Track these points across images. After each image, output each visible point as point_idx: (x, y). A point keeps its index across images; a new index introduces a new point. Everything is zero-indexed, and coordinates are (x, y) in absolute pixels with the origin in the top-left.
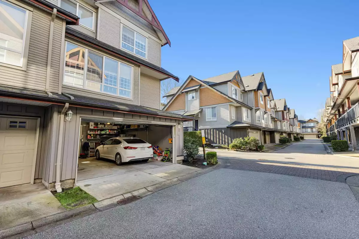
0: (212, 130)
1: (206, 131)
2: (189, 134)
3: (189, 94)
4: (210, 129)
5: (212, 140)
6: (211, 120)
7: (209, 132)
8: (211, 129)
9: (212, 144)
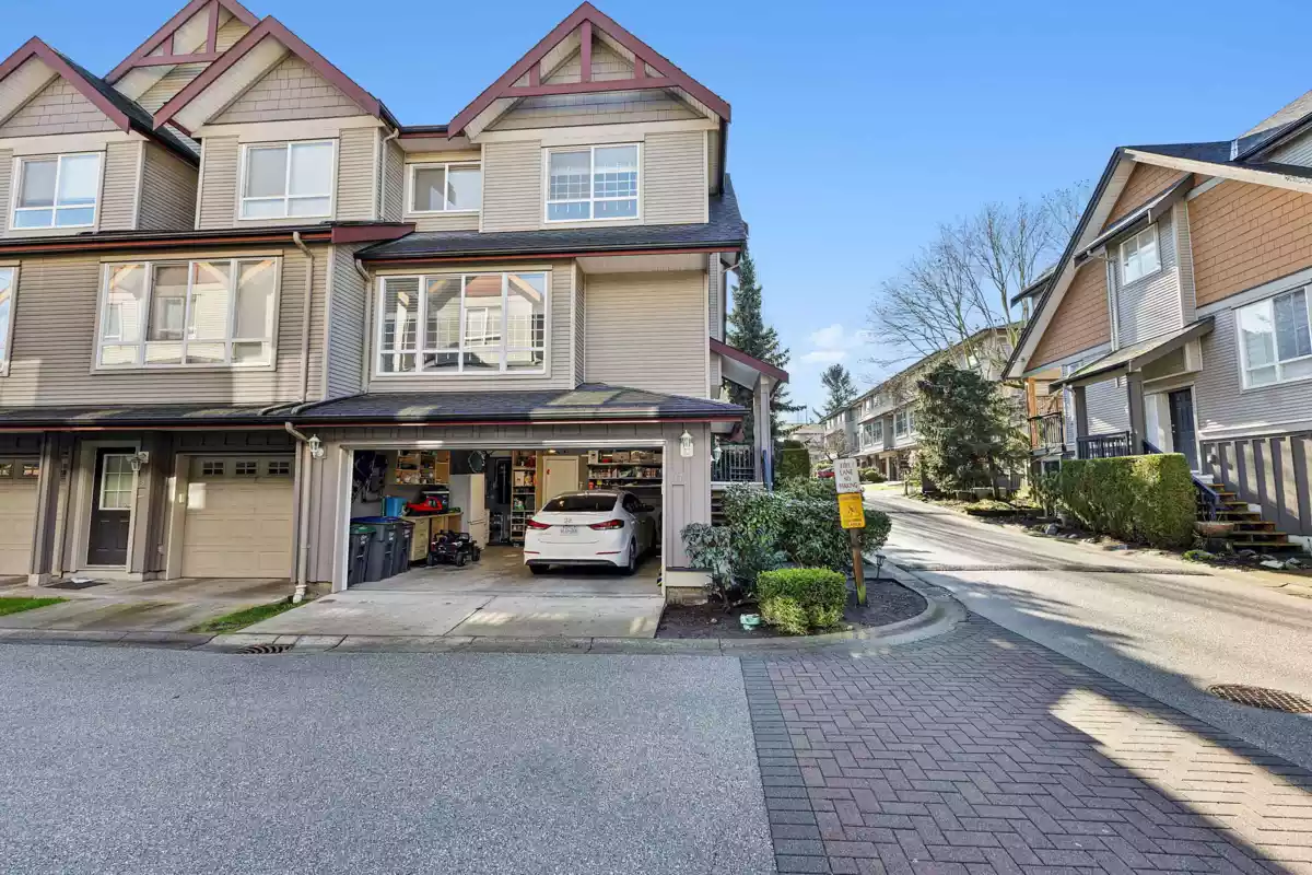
0: (1286, 444)
1: (1248, 449)
2: (1095, 470)
3: (1127, 254)
4: (1276, 441)
5: (1296, 511)
6: (1279, 379)
7: (1267, 455)
8: (1281, 437)
9: (1294, 539)
